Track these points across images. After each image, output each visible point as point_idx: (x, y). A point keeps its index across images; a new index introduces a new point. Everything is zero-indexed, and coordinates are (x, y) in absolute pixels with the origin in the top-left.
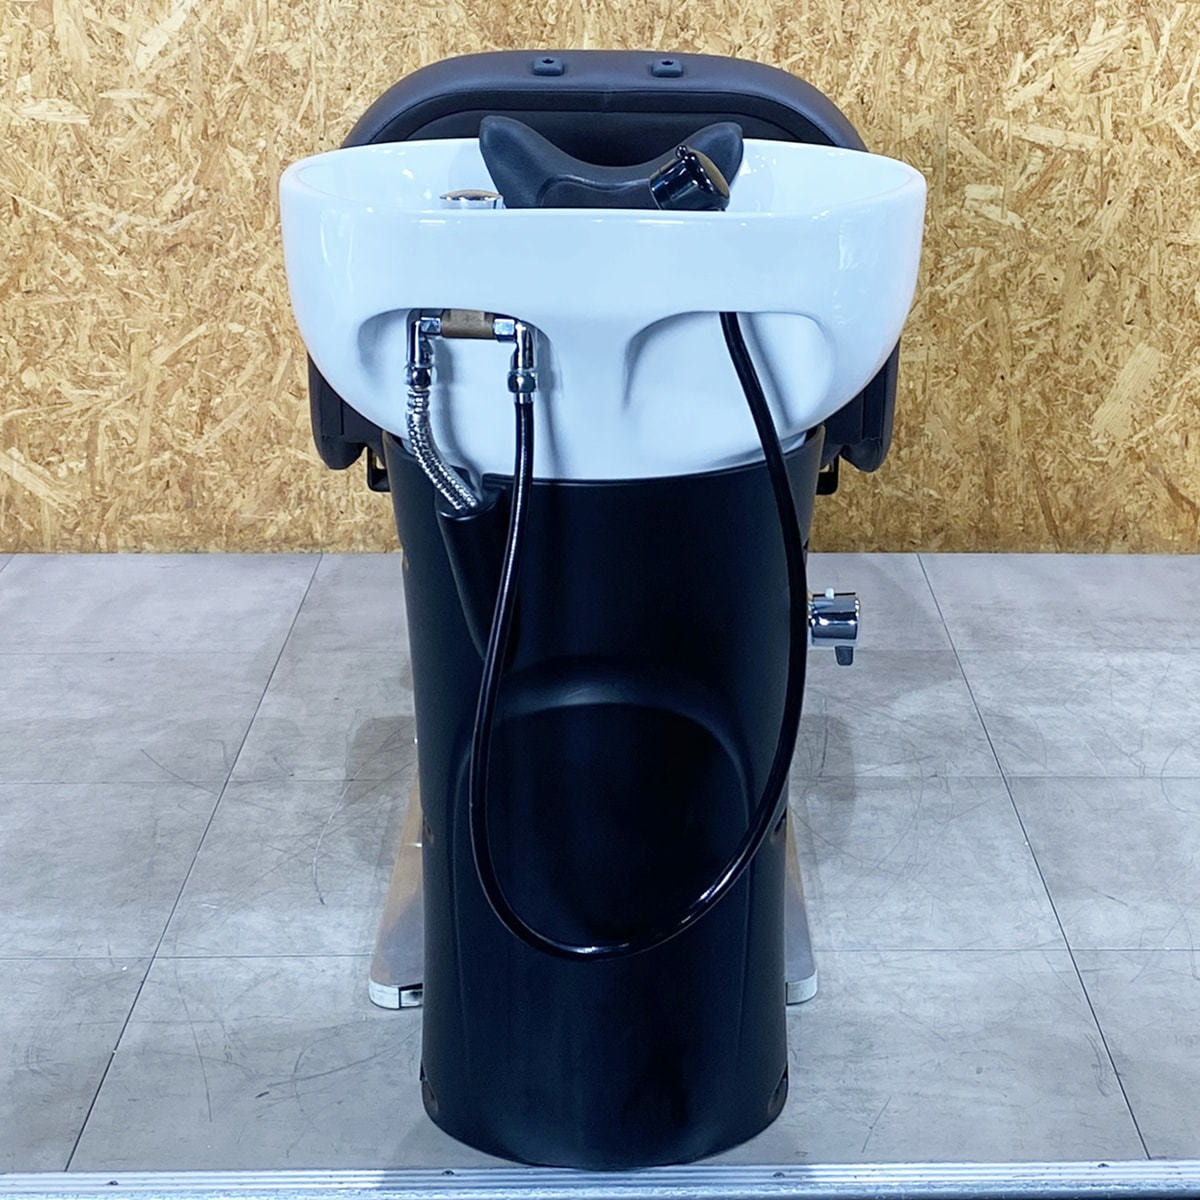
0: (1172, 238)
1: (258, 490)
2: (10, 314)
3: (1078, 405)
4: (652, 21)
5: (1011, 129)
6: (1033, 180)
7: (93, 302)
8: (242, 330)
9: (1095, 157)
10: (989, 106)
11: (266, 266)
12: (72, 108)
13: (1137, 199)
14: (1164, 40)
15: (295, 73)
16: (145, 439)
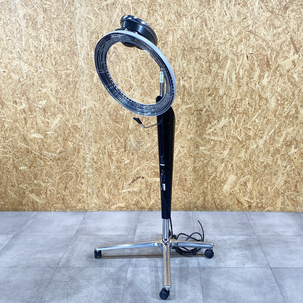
0: (237, 156)
1: (75, 200)
2: (31, 171)
3: (220, 185)
4: (143, 119)
5: (208, 137)
6: (212, 146)
7: (46, 168)
8: (72, 173)
9: (223, 142)
10: (204, 133)
11: (75, 162)
12: (40, 135)
13: (231, 149)
14: (235, 121)
15: (79, 128)
16: (56, 192)
